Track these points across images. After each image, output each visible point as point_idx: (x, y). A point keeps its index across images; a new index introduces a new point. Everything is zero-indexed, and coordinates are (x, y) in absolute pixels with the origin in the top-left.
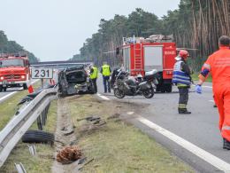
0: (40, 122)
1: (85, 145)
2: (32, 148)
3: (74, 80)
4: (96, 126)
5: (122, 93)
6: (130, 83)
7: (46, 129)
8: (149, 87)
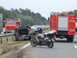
6: (39, 38)
8: (50, 41)
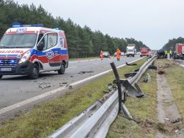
0: (153, 64)
1: (165, 70)
2: (151, 70)
3: (161, 54)
4: (168, 66)
5: (175, 58)
7: (155, 65)
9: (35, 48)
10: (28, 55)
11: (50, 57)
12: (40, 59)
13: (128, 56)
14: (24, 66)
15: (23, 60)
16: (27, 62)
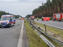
9: (10, 20)
10: (9, 22)
11: (13, 22)
12: (11, 23)
13: (19, 19)
14: (8, 24)
15: (8, 23)
16: (9, 23)
